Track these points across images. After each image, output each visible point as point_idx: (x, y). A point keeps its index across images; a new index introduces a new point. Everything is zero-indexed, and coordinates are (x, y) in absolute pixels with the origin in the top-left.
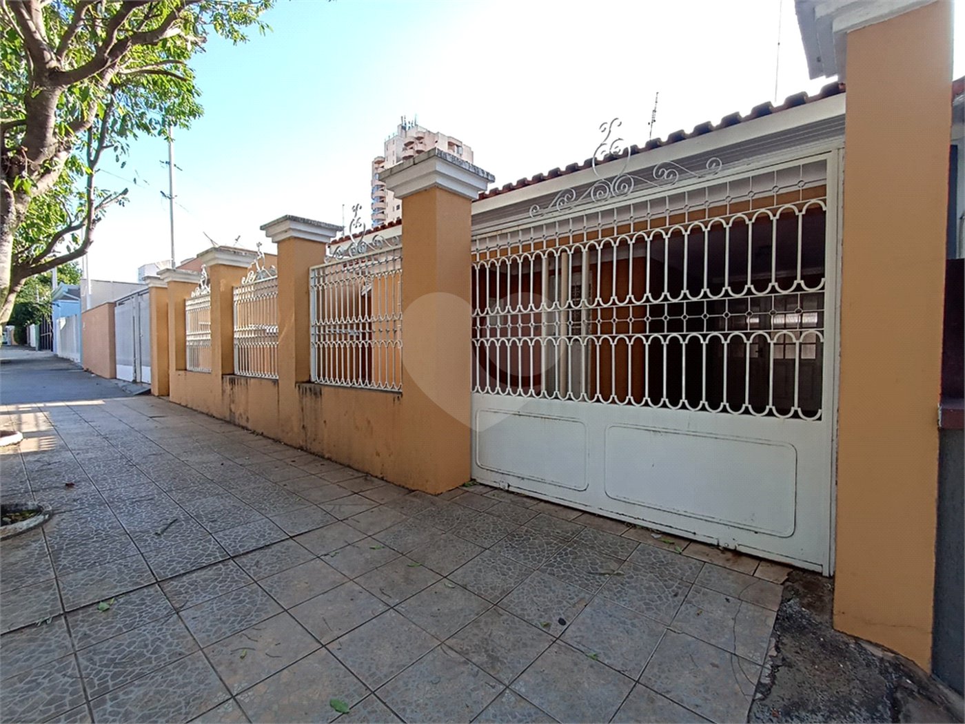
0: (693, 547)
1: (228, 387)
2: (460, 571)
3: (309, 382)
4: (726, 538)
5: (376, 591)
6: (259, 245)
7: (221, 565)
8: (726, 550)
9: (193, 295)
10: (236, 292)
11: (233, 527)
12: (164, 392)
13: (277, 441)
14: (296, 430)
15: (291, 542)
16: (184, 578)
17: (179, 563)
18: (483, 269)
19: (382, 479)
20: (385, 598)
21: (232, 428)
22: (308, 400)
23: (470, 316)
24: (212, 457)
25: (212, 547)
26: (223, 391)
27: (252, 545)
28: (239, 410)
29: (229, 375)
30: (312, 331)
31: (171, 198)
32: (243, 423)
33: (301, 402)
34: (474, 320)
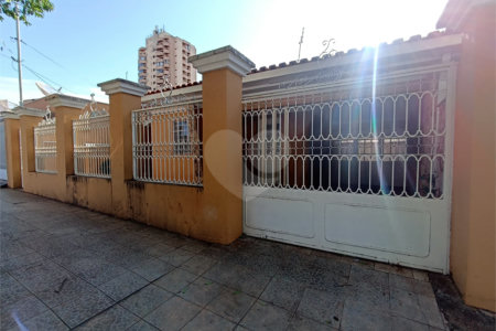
0: (377, 265)
1: (72, 183)
2: (265, 293)
3: (133, 179)
4: (393, 259)
5: (222, 313)
6: (92, 95)
7: (112, 310)
8: (393, 265)
9: (40, 124)
10: (75, 124)
11: (109, 279)
12: (18, 187)
13: (111, 215)
14: (125, 209)
15: (152, 286)
16: (89, 323)
17: (81, 312)
18: (249, 118)
19: (189, 237)
20: (231, 318)
21: (76, 209)
22: (134, 191)
23: (241, 143)
24: (72, 230)
25: (101, 296)
26: (68, 186)
27: (127, 291)
28: (80, 197)
29: (71, 175)
30: (134, 149)
31: (18, 61)
32: (84, 205)
33: (129, 192)
34: (244, 145)
